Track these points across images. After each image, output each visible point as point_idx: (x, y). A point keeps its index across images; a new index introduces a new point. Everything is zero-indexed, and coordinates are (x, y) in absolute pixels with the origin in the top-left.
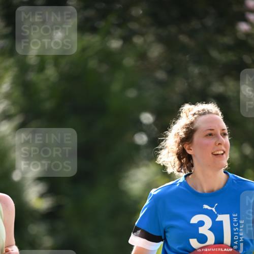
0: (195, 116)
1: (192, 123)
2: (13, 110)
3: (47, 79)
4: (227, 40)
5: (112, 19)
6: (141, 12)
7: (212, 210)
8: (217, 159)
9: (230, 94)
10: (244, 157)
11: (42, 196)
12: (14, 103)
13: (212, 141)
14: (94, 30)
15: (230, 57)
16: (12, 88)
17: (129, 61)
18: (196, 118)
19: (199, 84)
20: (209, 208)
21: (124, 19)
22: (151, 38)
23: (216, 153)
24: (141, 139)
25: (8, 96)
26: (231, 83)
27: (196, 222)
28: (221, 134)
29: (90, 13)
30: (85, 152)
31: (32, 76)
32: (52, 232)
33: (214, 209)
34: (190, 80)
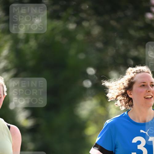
1: (132, 78)
3: (31, 48)
4: (139, 24)
5: (70, 11)
6: (88, 7)
8: (148, 101)
9: (141, 56)
11: (28, 118)
12: (11, 62)
13: (144, 90)
14: (58, 18)
17: (80, 37)
19: (122, 50)
23: (147, 97)
25: (7, 58)
27: (136, 142)
28: (150, 86)
31: (21, 46)
34: (117, 48)
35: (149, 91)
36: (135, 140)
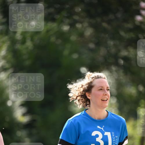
0: (93, 79)
2: (7, 66)
3: (27, 48)
4: (130, 26)
5: (64, 13)
6: (80, 10)
10: (139, 93)
11: (24, 115)
12: (8, 62)
14: (53, 20)
16: (7, 53)
17: (73, 38)
18: (93, 80)
19: (113, 51)
20: (100, 128)
21: (71, 14)
22: (86, 24)
25: (4, 58)
26: (131, 50)
29: (52, 10)
30: (48, 89)
31: (18, 46)
32: (30, 135)
34: (108, 49)
35: (105, 95)
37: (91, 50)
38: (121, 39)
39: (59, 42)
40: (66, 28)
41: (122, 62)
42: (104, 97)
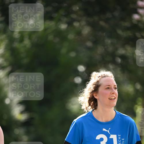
0: (100, 78)
2: (5, 64)
3: (25, 46)
4: (127, 24)
5: (62, 12)
6: (78, 8)
7: (107, 132)
9: (128, 54)
10: (137, 91)
11: (22, 113)
12: (6, 60)
15: (129, 34)
17: (71, 36)
19: (111, 49)
20: (106, 131)
21: (68, 13)
22: (83, 23)
23: (111, 98)
24: (78, 80)
25: (3, 56)
26: (129, 49)
27: (99, 139)
28: (114, 88)
29: (49, 9)
31: (16, 45)
32: (28, 133)
33: (108, 131)
34: (106, 47)
35: (113, 93)
36: (98, 137)
37: (89, 49)
38: (118, 37)
39: (57, 40)
40: (63, 27)
41: (119, 60)
42: (111, 96)
